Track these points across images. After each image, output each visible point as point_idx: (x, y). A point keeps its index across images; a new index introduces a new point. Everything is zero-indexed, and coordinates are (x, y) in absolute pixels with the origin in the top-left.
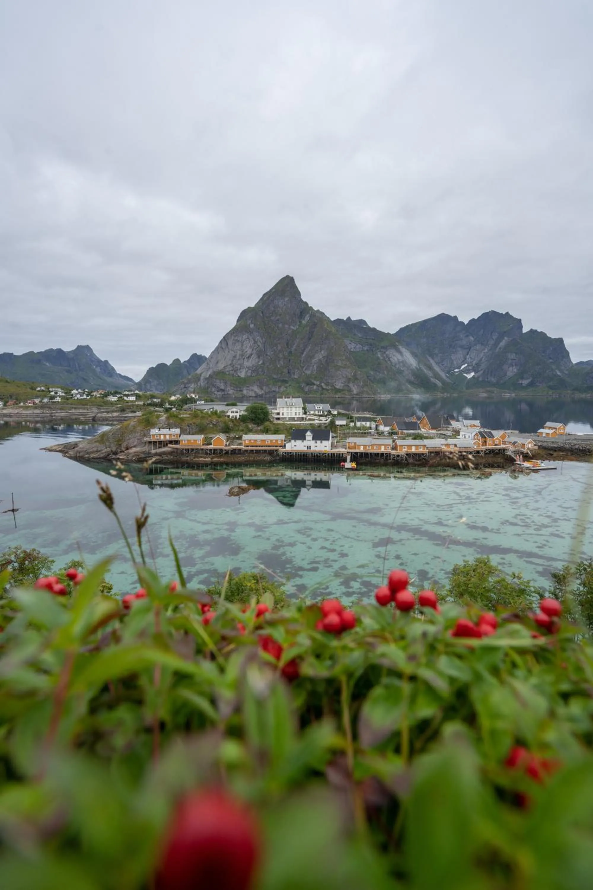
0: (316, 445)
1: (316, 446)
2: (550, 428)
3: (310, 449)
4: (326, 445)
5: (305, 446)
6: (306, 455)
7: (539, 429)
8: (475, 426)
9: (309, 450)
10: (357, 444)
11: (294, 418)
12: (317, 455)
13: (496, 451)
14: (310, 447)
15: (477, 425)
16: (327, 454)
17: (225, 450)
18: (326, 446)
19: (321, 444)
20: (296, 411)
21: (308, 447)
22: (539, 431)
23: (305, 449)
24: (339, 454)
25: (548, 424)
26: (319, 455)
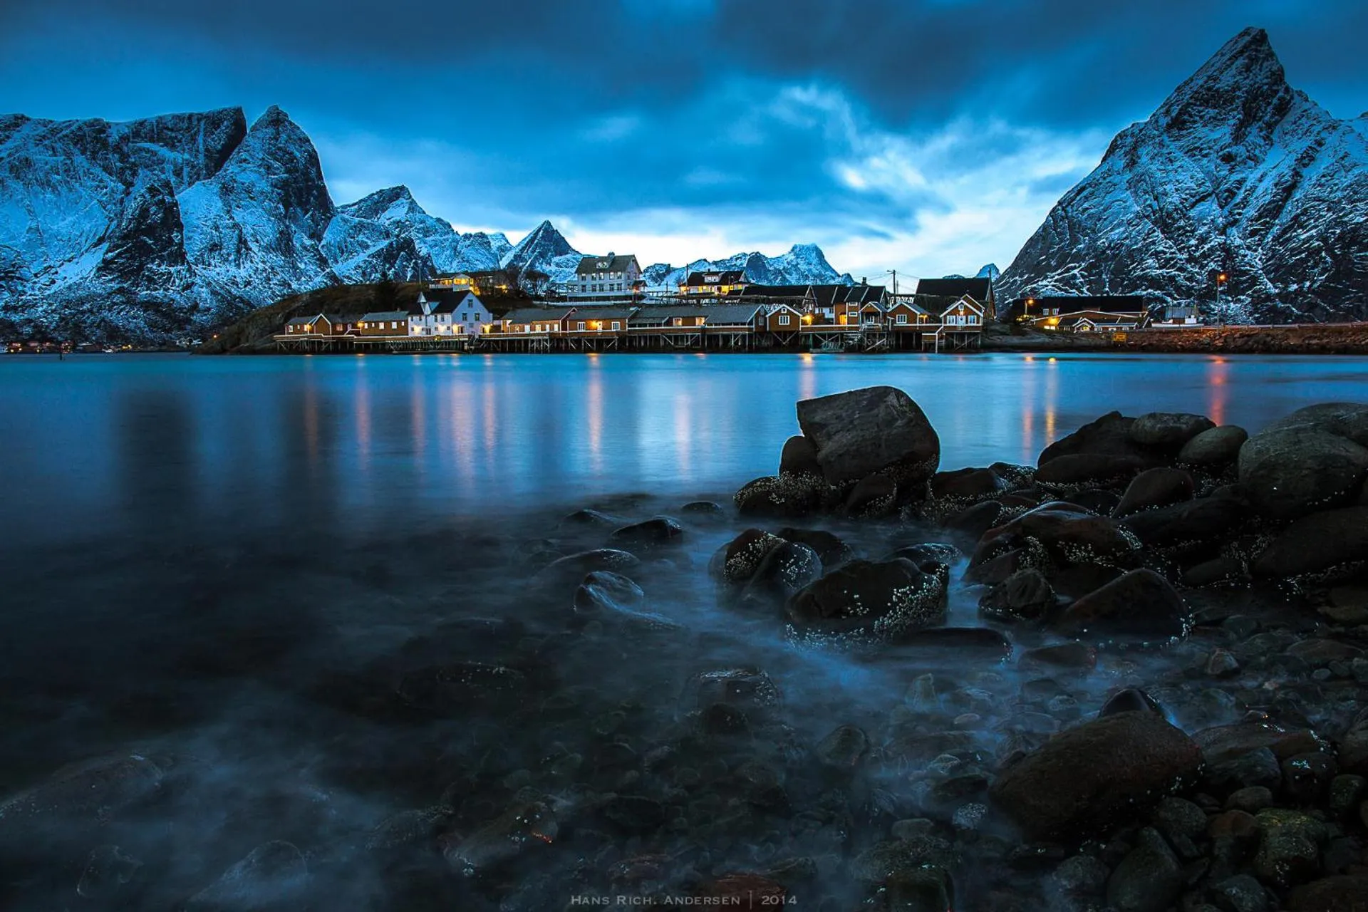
0: (436, 324)
1: (436, 328)
3: (429, 334)
5: (423, 329)
14: (430, 330)
21: (427, 331)
23: (423, 334)
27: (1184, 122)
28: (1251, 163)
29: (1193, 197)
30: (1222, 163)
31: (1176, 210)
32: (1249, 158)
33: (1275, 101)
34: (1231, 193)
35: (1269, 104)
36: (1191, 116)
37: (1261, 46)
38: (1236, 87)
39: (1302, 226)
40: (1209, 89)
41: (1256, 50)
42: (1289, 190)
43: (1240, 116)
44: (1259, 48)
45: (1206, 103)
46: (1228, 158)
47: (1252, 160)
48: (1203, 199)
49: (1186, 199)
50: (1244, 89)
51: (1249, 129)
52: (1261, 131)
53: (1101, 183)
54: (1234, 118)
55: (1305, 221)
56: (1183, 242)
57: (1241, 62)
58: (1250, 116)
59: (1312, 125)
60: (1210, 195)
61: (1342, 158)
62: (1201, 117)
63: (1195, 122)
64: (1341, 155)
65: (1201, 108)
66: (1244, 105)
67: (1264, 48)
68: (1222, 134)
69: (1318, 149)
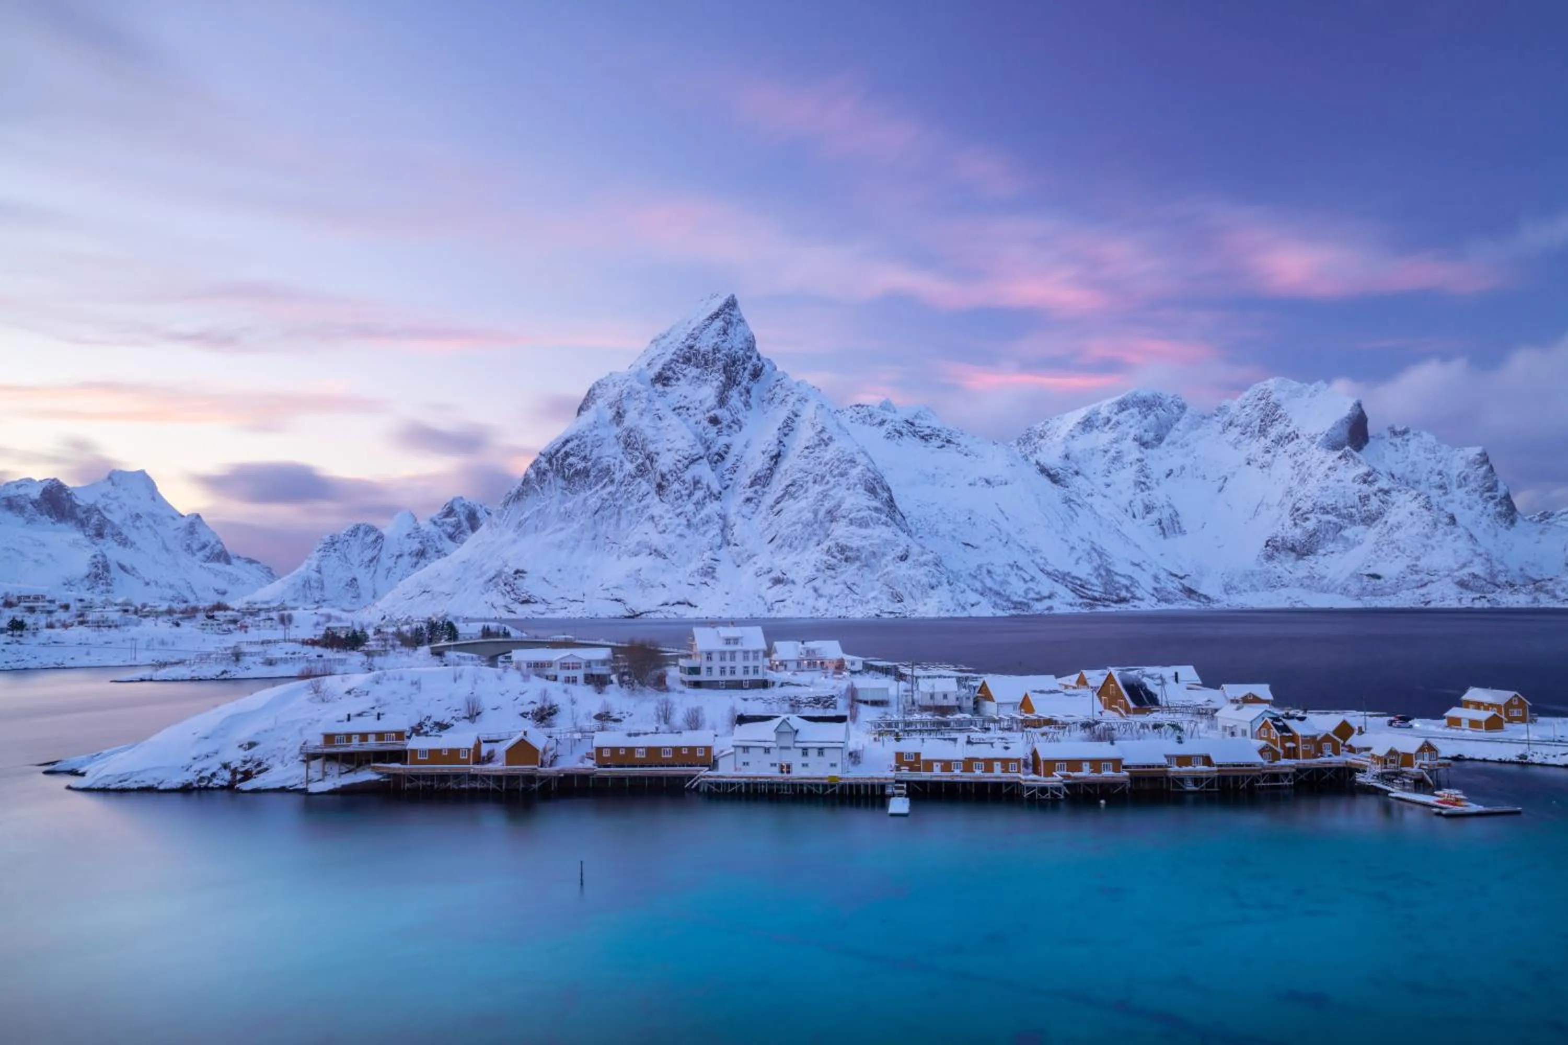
0: (805, 760)
1: (805, 765)
2: (1478, 705)
3: (788, 772)
4: (833, 762)
5: (773, 765)
6: (778, 790)
7: (1449, 708)
8: (1256, 700)
9: (785, 775)
10: (922, 757)
11: (741, 682)
12: (810, 791)
13: (1329, 774)
14: (788, 766)
15: (1263, 698)
16: (837, 789)
17: (542, 778)
18: (833, 765)
19: (821, 759)
20: (746, 664)
21: (782, 767)
22: (1448, 714)
23: (774, 773)
24: (873, 786)
25: (1474, 694)
26: (814, 789)
27: (668, 379)
28: (736, 427)
29: (686, 459)
30: (709, 425)
31: (670, 471)
32: (733, 422)
33: (749, 366)
34: (721, 457)
35: (745, 369)
36: (674, 372)
37: (733, 310)
38: (716, 350)
39: (792, 496)
40: (691, 347)
41: (730, 315)
42: (777, 458)
43: (721, 378)
44: (731, 312)
45: (687, 360)
46: (714, 421)
47: (736, 424)
48: (694, 461)
49: (679, 461)
50: (724, 352)
51: (730, 393)
52: (741, 395)
53: (587, 436)
54: (716, 380)
55: (795, 492)
56: (680, 506)
57: (718, 324)
58: (731, 382)
59: (787, 395)
60: (701, 458)
61: (821, 432)
62: (684, 375)
63: (678, 379)
64: (819, 429)
65: (684, 366)
66: (725, 368)
67: (734, 313)
68: (708, 393)
69: (795, 419)
